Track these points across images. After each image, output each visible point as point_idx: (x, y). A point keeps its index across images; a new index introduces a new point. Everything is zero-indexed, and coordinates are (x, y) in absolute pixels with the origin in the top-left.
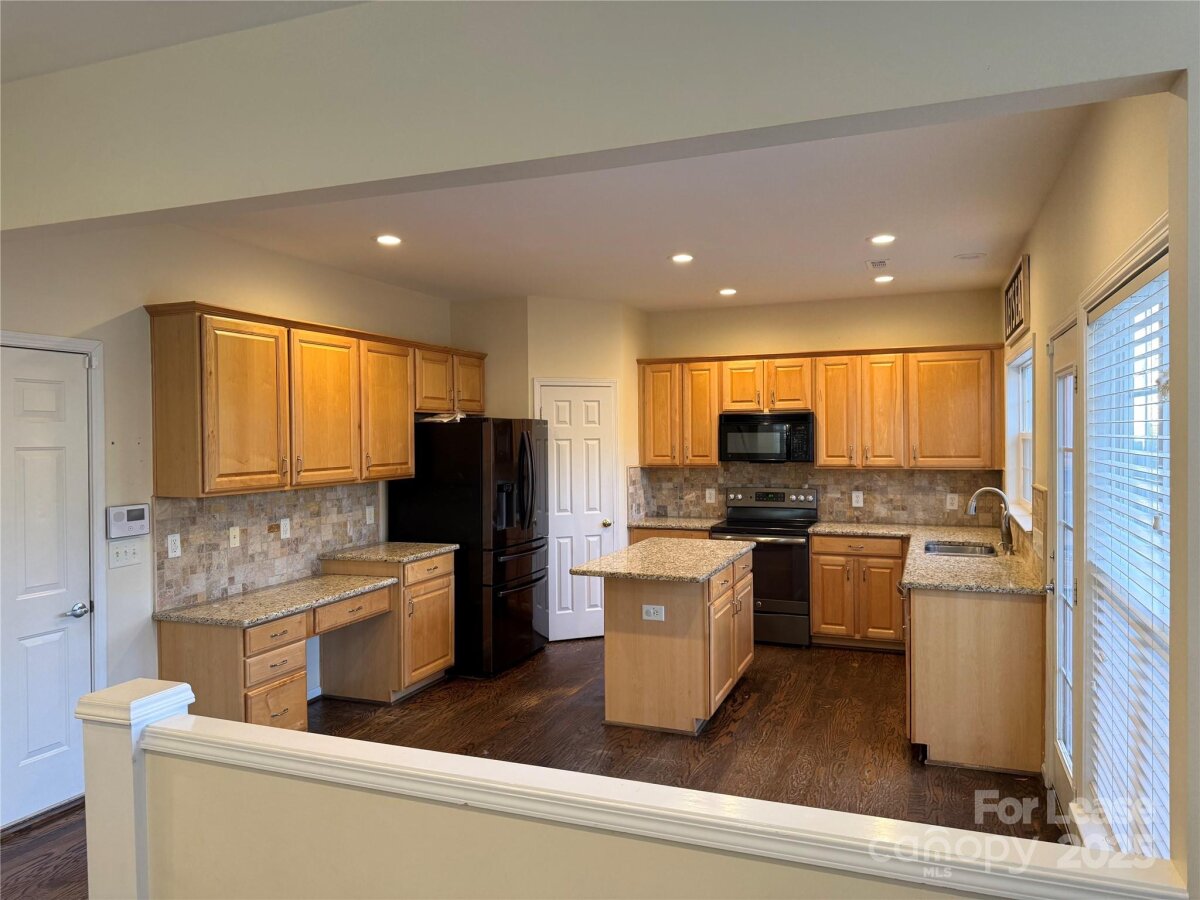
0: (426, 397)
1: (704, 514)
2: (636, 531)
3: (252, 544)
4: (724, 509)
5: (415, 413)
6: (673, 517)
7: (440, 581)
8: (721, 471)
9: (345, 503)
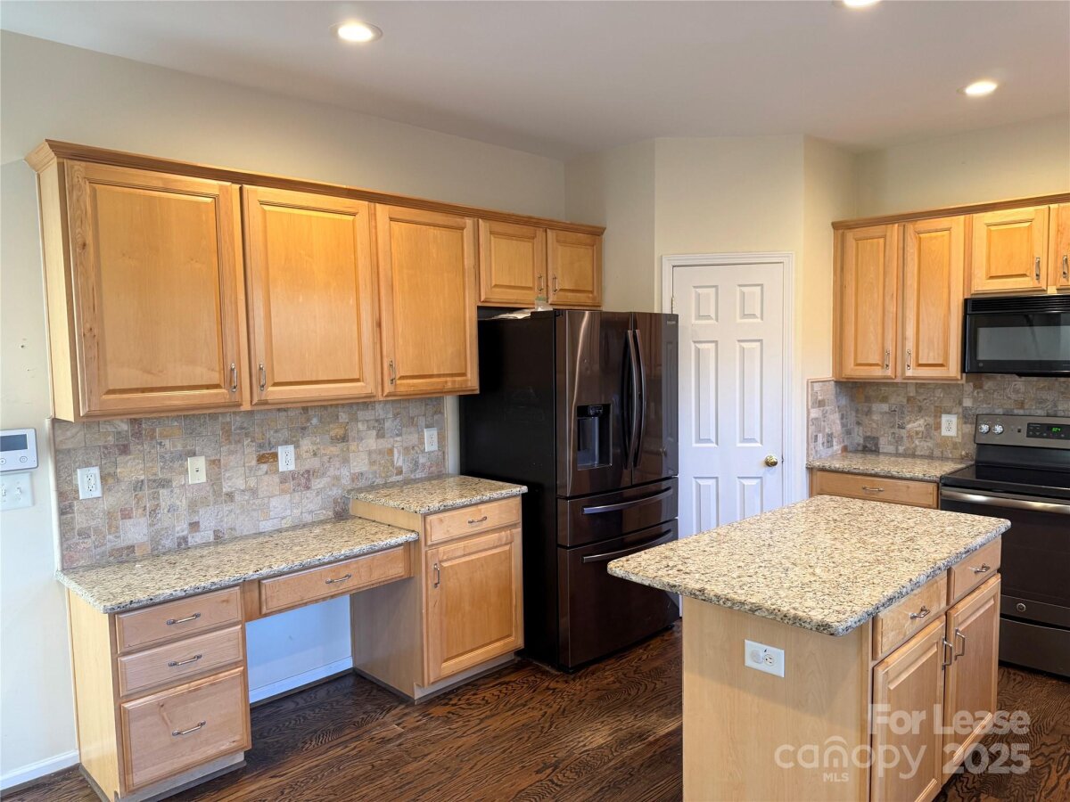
0: (496, 286)
1: (937, 453)
2: (819, 473)
3: (230, 478)
4: (972, 448)
5: (479, 308)
6: (886, 454)
7: (495, 536)
8: (969, 388)
9: (388, 424)
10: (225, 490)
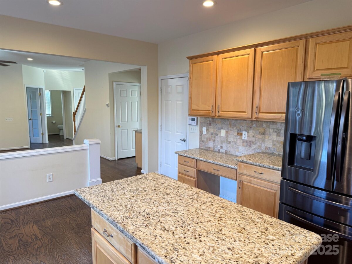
10: (229, 140)
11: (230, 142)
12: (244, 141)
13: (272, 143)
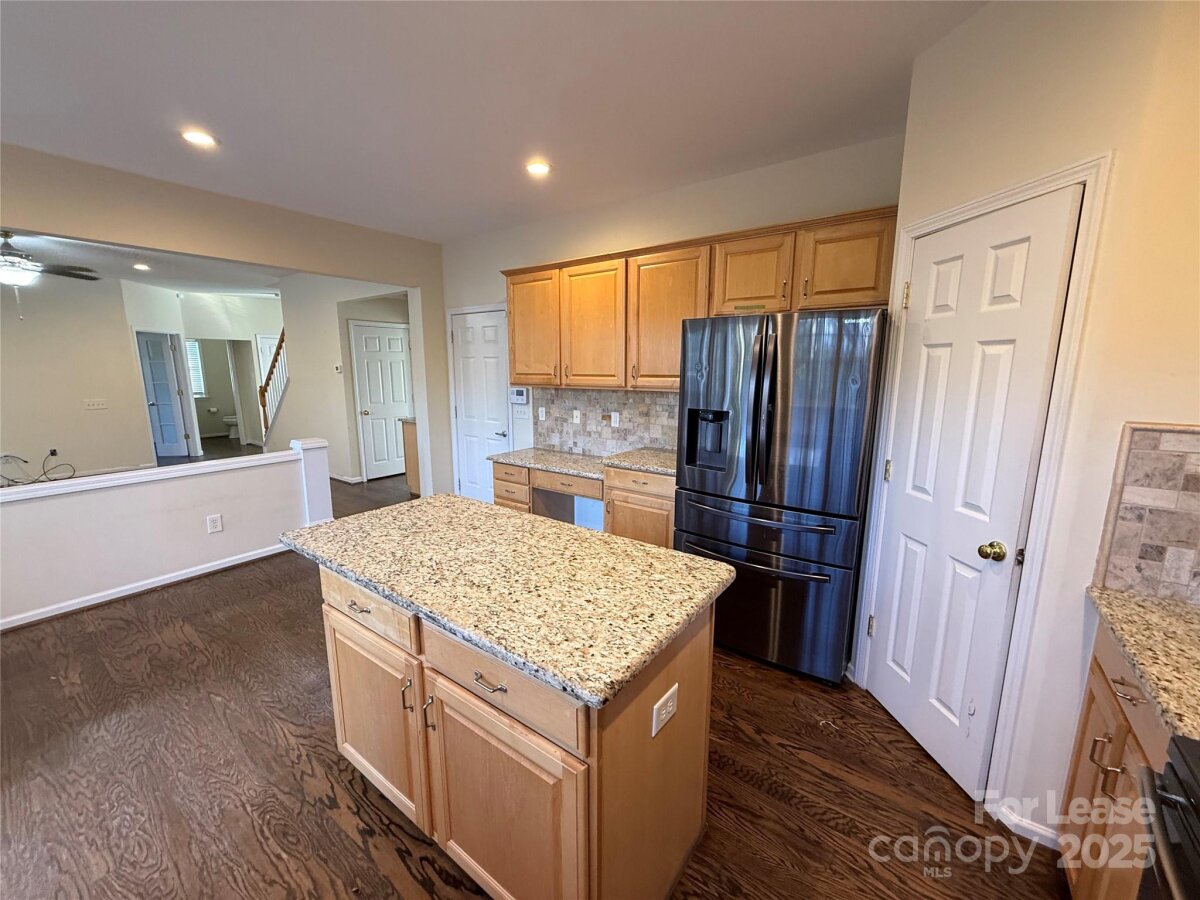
3: (590, 424)
10: (588, 430)
11: (589, 434)
12: (615, 431)
13: (660, 432)
